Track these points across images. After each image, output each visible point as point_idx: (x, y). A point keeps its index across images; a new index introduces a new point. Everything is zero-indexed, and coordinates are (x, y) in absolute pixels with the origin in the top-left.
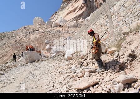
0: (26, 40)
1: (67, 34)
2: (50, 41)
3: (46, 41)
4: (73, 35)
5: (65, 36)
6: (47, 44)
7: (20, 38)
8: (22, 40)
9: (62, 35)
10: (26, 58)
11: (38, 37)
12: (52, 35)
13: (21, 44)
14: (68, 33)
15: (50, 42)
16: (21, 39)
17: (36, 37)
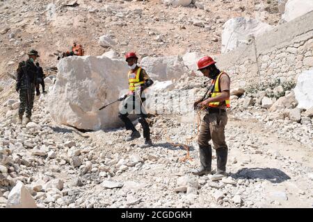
0: (40, 29)
1: (163, 23)
2: (116, 40)
3: (101, 38)
4: (184, 28)
5: (159, 29)
6: (106, 47)
7: (22, 23)
8: (28, 30)
9: (150, 24)
10: (81, 98)
11: (76, 24)
12: (120, 22)
13: (25, 41)
14: (166, 20)
15: (114, 44)
16: (23, 27)
17: (72, 24)
